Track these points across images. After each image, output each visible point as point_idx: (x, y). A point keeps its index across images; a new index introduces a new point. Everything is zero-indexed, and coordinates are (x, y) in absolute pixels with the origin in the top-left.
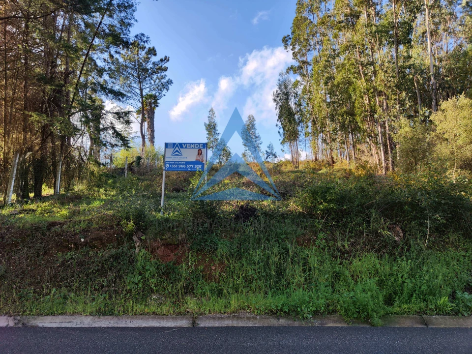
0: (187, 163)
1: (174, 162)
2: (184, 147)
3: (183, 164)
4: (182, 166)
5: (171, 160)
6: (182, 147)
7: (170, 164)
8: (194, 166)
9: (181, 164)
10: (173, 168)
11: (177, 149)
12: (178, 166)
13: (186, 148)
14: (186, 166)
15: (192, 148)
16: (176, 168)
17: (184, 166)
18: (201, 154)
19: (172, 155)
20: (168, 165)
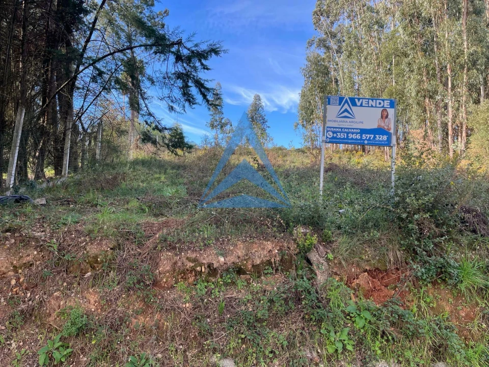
0: (363, 131)
1: (342, 128)
2: (359, 104)
3: (357, 133)
4: (354, 136)
5: (335, 125)
6: (354, 104)
7: (334, 133)
8: (375, 137)
9: (353, 133)
10: (340, 138)
11: (346, 106)
12: (348, 136)
13: (361, 105)
14: (361, 136)
15: (372, 106)
16: (344, 139)
17: (358, 137)
18: (387, 117)
19: (338, 116)
20: (331, 133)
